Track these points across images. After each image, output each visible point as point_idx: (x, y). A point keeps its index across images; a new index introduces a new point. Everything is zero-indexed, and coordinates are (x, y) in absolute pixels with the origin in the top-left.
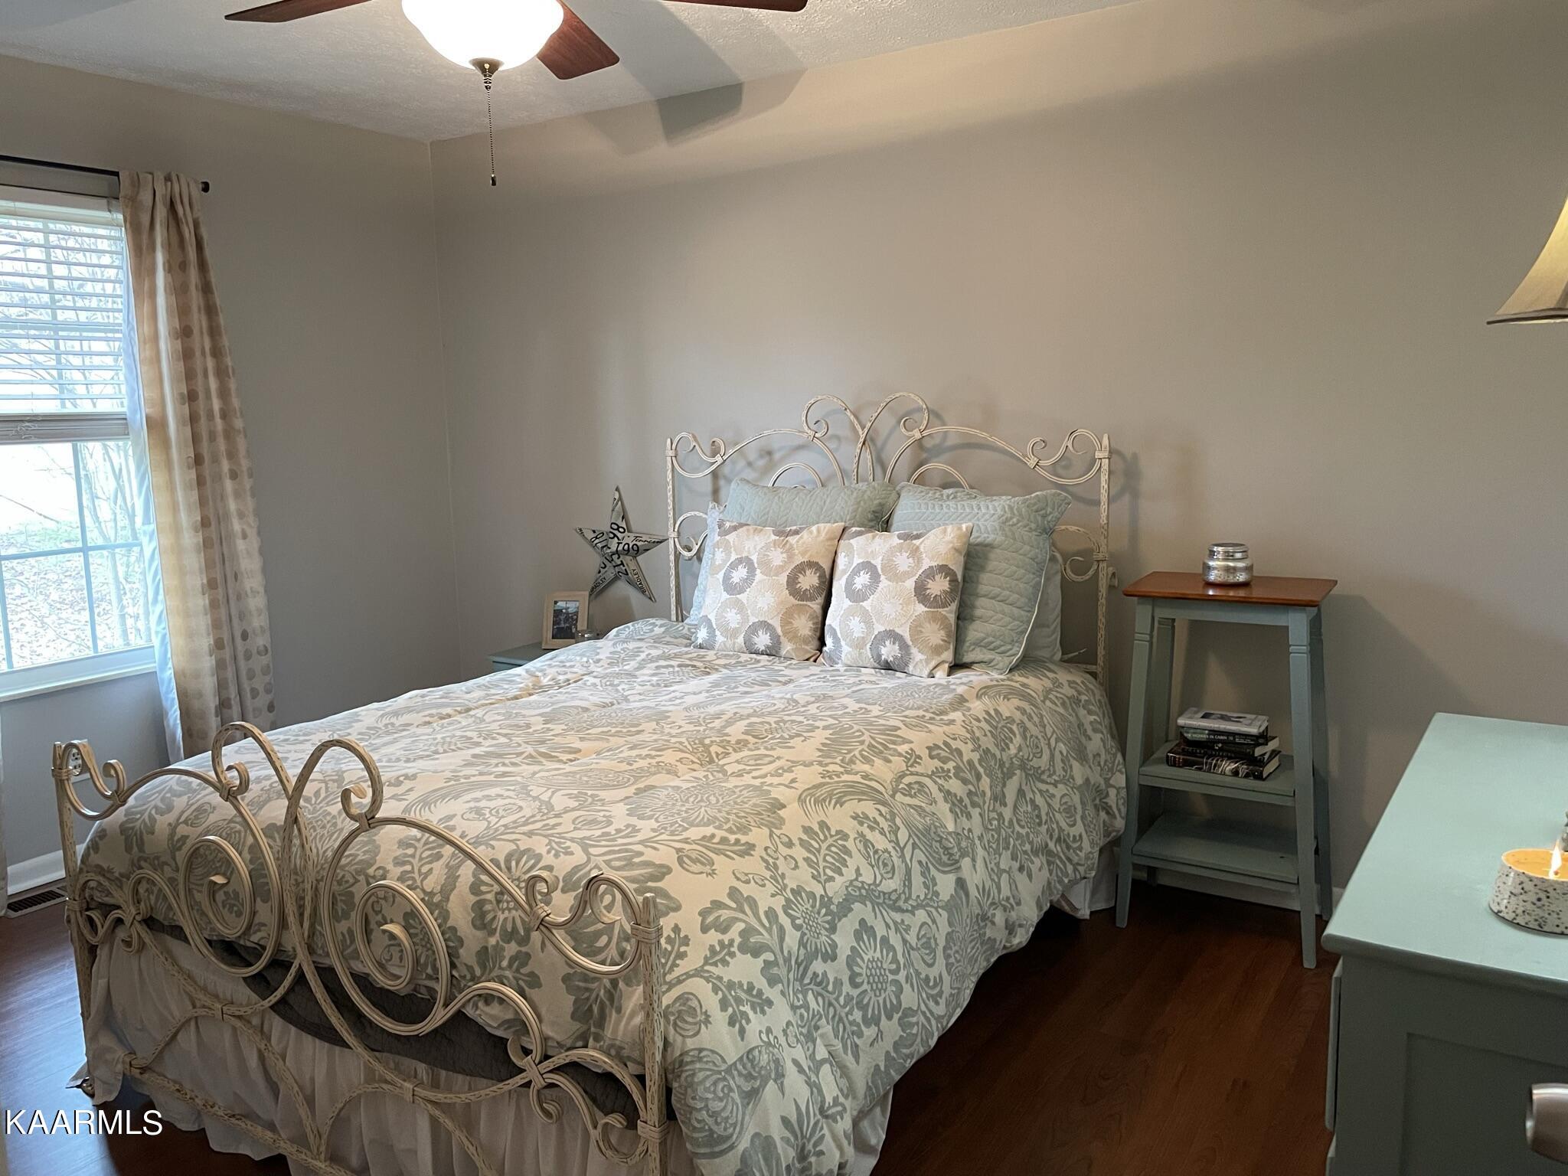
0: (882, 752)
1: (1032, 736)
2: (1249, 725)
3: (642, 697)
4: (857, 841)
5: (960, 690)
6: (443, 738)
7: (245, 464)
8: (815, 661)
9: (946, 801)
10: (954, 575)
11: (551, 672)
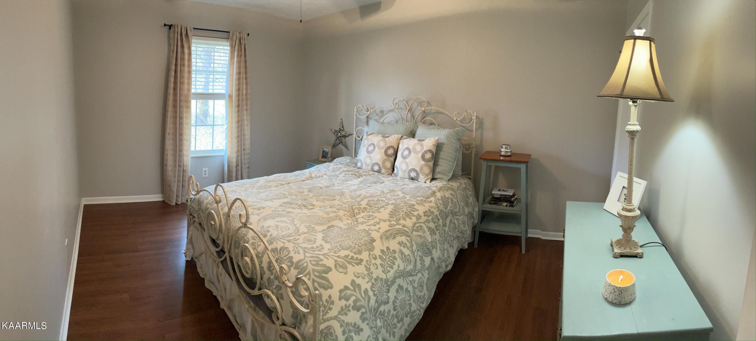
0: (409, 215)
1: (454, 202)
2: (510, 193)
3: (339, 185)
4: (399, 253)
5: (434, 189)
6: (278, 193)
7: (249, 107)
8: (391, 175)
9: (429, 231)
10: (433, 152)
11: (315, 173)
